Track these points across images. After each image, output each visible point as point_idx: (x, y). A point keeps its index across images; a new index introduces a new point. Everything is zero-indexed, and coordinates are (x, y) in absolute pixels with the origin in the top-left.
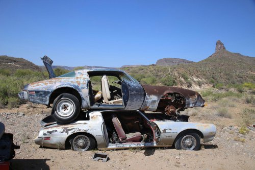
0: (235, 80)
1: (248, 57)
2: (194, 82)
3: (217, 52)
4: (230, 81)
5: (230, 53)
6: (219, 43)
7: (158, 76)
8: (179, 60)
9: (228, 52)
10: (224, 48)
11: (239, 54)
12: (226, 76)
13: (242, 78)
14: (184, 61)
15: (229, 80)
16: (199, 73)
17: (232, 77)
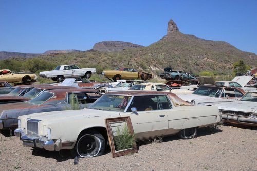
0: (192, 69)
1: (203, 39)
2: (153, 71)
3: (168, 35)
4: (187, 70)
5: (184, 35)
6: (171, 23)
7: (115, 66)
8: (123, 43)
9: (181, 34)
10: (177, 29)
11: (193, 36)
12: (182, 65)
13: (199, 65)
14: (128, 44)
15: (186, 68)
16: (156, 61)
17: (188, 65)
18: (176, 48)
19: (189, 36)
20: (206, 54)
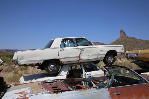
1: (140, 40)
3: (121, 37)
5: (129, 37)
6: (122, 31)
10: (125, 35)
11: (134, 38)
18: (126, 45)
19: (132, 38)
20: (144, 47)
